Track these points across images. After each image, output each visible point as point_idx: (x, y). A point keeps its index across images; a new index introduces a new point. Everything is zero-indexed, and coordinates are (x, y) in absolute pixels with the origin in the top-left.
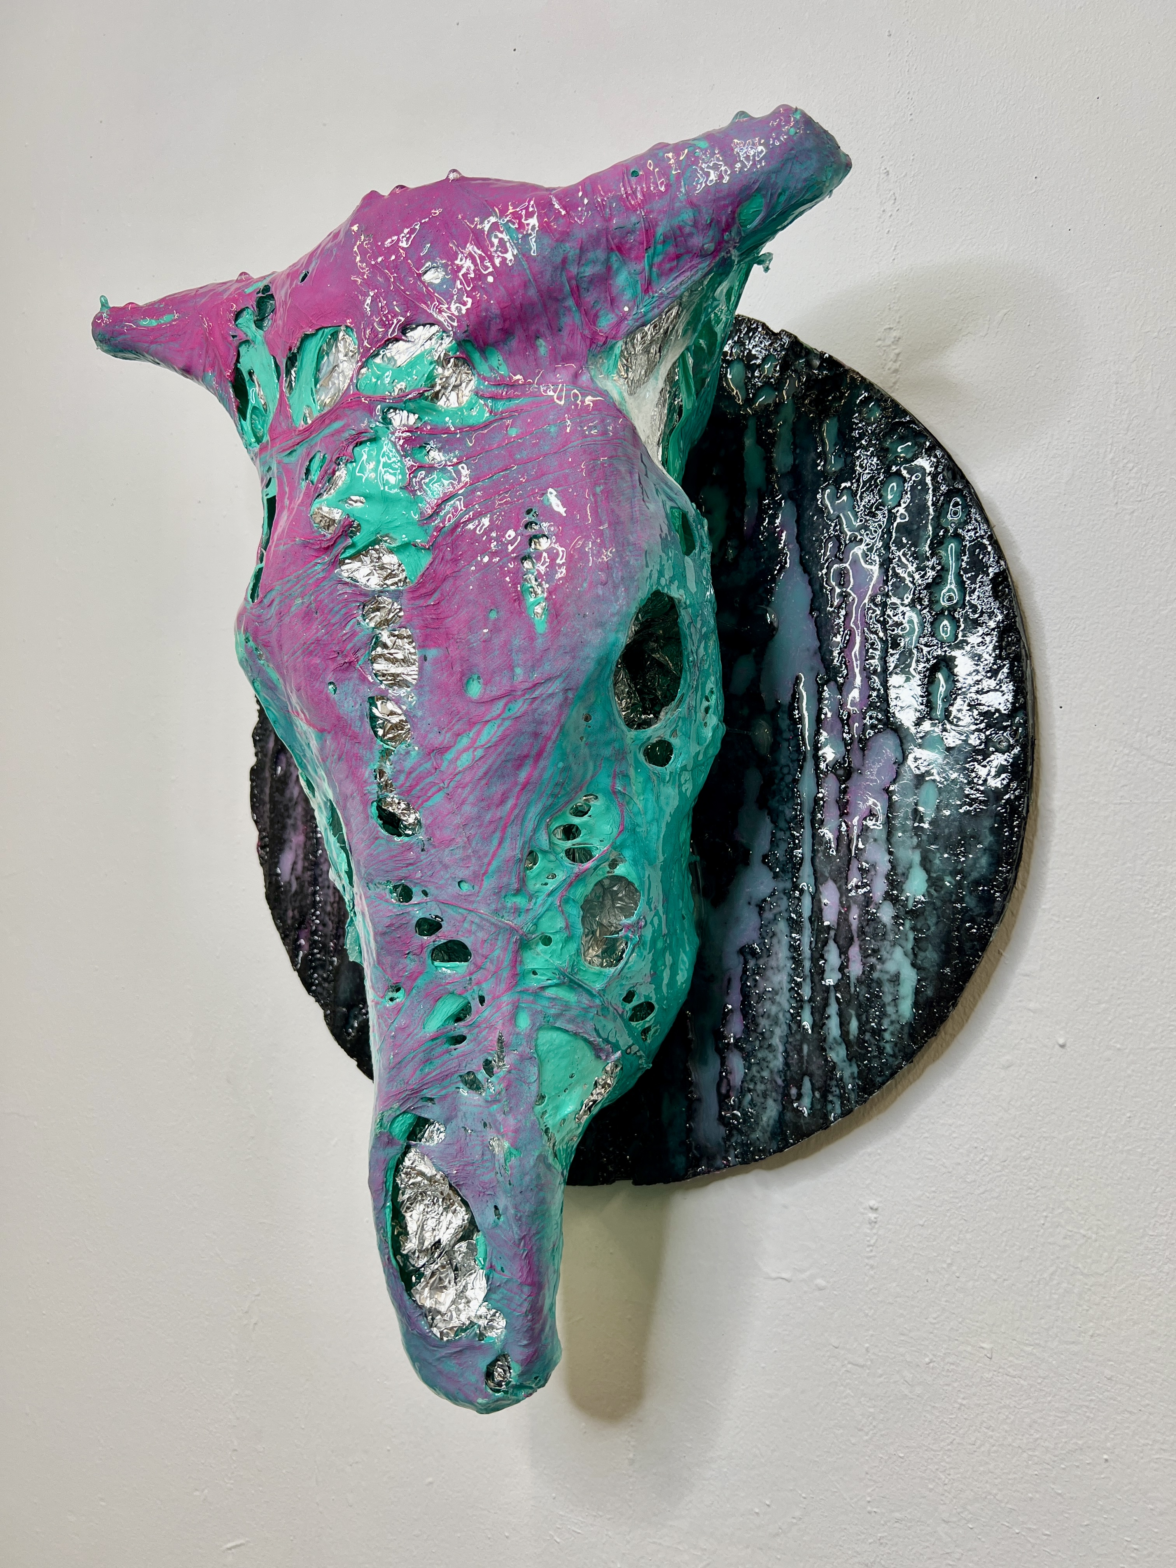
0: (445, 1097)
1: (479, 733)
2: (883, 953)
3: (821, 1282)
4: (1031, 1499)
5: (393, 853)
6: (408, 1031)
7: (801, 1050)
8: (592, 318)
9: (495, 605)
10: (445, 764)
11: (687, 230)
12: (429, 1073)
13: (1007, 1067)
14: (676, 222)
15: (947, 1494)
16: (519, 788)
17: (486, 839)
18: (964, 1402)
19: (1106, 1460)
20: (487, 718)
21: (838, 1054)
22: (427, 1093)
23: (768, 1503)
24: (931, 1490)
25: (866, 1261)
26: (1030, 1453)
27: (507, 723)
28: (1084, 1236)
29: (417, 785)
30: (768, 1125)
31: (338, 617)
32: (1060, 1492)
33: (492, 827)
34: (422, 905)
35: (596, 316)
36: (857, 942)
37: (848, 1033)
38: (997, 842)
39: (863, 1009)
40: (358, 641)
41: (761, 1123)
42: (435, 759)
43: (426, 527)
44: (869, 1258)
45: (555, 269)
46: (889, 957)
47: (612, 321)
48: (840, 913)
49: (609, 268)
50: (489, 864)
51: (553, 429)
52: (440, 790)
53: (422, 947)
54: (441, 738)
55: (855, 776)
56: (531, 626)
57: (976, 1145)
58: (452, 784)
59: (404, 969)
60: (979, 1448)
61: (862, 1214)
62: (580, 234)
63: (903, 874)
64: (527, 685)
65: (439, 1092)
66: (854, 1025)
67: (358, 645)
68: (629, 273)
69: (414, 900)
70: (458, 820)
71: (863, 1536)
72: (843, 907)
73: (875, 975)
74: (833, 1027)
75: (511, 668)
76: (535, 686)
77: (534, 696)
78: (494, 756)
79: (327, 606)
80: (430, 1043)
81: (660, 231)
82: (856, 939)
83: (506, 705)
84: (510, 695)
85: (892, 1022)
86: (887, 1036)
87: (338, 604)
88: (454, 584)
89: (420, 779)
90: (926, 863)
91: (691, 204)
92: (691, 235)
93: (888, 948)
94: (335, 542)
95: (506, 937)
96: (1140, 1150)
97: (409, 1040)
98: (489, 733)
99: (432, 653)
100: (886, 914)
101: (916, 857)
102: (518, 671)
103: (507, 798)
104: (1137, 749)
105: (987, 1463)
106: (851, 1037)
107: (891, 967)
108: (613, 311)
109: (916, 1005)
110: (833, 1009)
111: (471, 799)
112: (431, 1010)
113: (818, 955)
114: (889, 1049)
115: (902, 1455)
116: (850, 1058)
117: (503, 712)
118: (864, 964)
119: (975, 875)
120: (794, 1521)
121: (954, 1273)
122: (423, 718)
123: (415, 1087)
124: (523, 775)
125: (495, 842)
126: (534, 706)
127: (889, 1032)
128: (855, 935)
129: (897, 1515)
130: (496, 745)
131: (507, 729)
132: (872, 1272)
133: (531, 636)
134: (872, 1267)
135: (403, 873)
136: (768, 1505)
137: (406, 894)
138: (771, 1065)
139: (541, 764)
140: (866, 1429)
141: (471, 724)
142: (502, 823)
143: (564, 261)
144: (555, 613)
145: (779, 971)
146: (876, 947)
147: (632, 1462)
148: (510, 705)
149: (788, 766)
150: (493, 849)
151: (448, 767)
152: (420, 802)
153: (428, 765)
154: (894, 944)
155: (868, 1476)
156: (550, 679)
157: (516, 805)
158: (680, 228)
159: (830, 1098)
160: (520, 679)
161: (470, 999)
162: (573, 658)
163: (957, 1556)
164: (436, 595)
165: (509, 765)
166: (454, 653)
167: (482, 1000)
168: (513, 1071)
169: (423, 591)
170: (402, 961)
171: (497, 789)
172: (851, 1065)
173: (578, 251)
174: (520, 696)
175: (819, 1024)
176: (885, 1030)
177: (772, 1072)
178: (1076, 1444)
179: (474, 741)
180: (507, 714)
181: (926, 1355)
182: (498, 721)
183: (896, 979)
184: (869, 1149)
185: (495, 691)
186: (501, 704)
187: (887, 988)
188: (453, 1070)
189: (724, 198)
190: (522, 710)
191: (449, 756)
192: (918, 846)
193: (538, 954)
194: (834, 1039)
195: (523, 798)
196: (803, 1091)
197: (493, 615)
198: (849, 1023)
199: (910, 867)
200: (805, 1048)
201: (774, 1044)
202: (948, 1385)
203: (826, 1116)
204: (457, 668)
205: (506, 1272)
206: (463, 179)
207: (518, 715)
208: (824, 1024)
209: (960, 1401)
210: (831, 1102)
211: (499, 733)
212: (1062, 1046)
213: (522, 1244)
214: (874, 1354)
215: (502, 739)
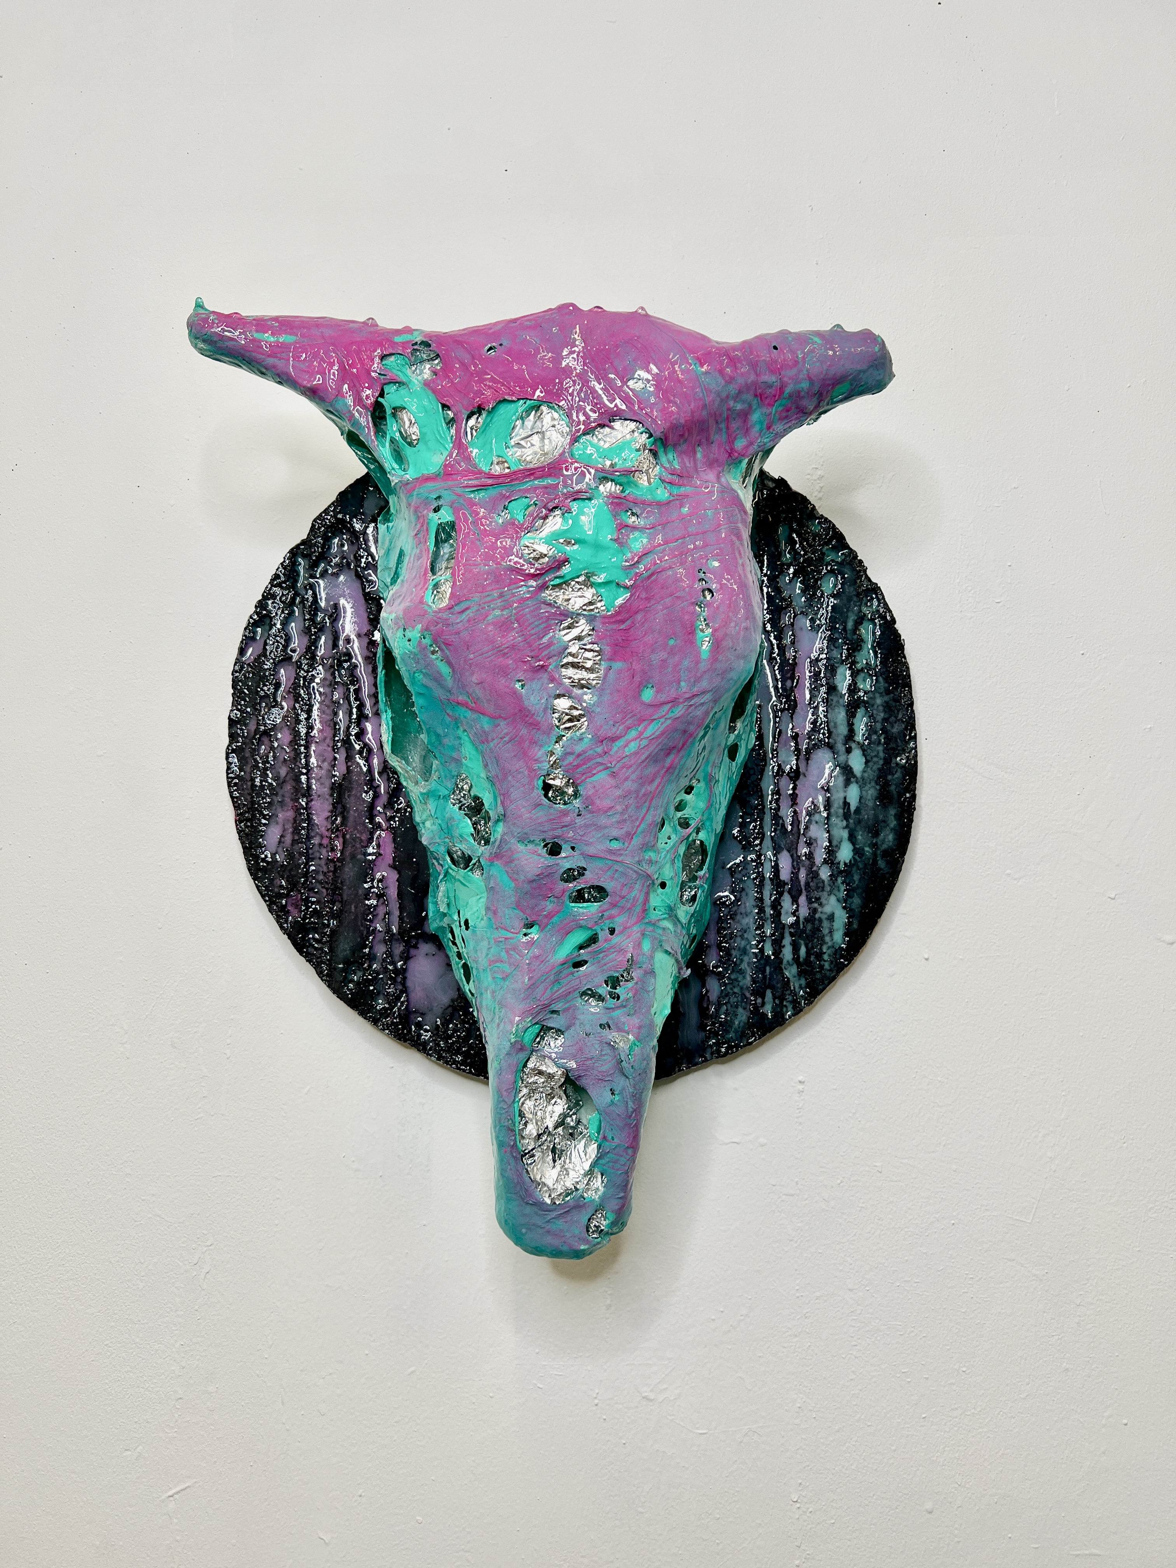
0: (568, 1009)
1: (646, 728)
2: (823, 900)
3: (762, 1140)
4: (907, 1261)
5: (552, 817)
6: (541, 959)
7: (765, 971)
8: (731, 441)
9: (674, 635)
10: (615, 749)
11: (802, 394)
12: (557, 991)
13: (891, 976)
14: (798, 387)
15: (851, 1271)
16: (665, 770)
17: (638, 808)
18: (864, 1205)
19: (953, 1224)
20: (654, 717)
21: (791, 972)
22: (554, 1007)
23: (722, 1310)
24: (841, 1271)
25: (796, 1120)
26: (906, 1230)
27: (669, 722)
28: (940, 1081)
29: (584, 764)
30: (739, 1027)
31: (537, 629)
32: (925, 1251)
33: (644, 799)
34: (569, 858)
35: (735, 438)
36: (804, 893)
37: (799, 957)
38: (899, 824)
39: (809, 939)
40: (553, 650)
41: (734, 1026)
42: (606, 745)
43: (628, 571)
44: (798, 1117)
45: (722, 400)
46: (826, 902)
47: (744, 443)
48: (792, 873)
49: (750, 407)
50: (638, 826)
51: (709, 513)
52: (607, 768)
53: (564, 891)
54: (614, 730)
55: (801, 777)
56: (699, 653)
57: (871, 1029)
58: (618, 765)
59: (543, 910)
60: (873, 1234)
61: (793, 1087)
62: (740, 381)
63: (837, 846)
64: (687, 696)
65: (562, 1006)
66: (803, 951)
67: (553, 653)
68: (762, 414)
69: (563, 855)
70: (618, 792)
71: (793, 1315)
72: (795, 869)
73: (817, 916)
74: (787, 953)
75: (679, 683)
76: (694, 696)
77: (691, 703)
78: (655, 746)
79: (528, 620)
80: (561, 967)
81: (788, 391)
82: (804, 891)
83: (671, 708)
84: (674, 702)
85: (829, 948)
86: (826, 957)
87: (540, 619)
88: (645, 616)
89: (590, 759)
90: (852, 838)
91: (810, 378)
92: (803, 397)
93: (826, 896)
94: (546, 571)
95: (643, 881)
96: (973, 1022)
97: (542, 966)
98: (653, 729)
99: (618, 665)
100: (825, 873)
101: (845, 834)
102: (683, 684)
103: (656, 778)
104: (972, 768)
105: (878, 1243)
106: (801, 960)
107: (828, 909)
108: (746, 437)
109: (846, 934)
110: (787, 941)
111: (634, 777)
112: (561, 942)
113: (776, 905)
114: (827, 966)
115: (821, 1251)
116: (800, 974)
117: (667, 713)
118: (809, 909)
119: (885, 847)
120: (742, 1318)
121: (857, 1118)
122: (600, 714)
123: (546, 1002)
124: (668, 761)
125: (644, 810)
126: (690, 710)
127: (827, 954)
128: (803, 888)
129: (818, 1294)
130: (658, 737)
131: (668, 726)
132: (800, 1128)
133: (698, 662)
134: (800, 1124)
135: (558, 832)
136: (722, 1312)
137: (554, 850)
138: (741, 984)
139: (681, 754)
140: (795, 1239)
141: (641, 720)
142: (651, 795)
143: (727, 397)
144: (717, 645)
145: (747, 915)
146: (818, 896)
147: (609, 1307)
148: (674, 709)
149: (753, 768)
150: (642, 816)
151: (617, 752)
152: (583, 778)
153: (599, 750)
154: (830, 893)
155: (797, 1272)
156: (704, 692)
157: (660, 783)
158: (799, 392)
159: (785, 1003)
160: (684, 690)
161: (599, 931)
162: (722, 678)
163: (858, 1312)
164: (628, 623)
165: (662, 753)
166: (637, 666)
167: (612, 931)
168: (639, 983)
169: (619, 618)
170: (543, 903)
171: (650, 770)
172: (799, 979)
173: (737, 391)
174: (682, 703)
175: (777, 952)
176: (825, 953)
177: (742, 988)
178: (935, 1217)
179: (641, 733)
180: (670, 715)
181: (838, 1179)
182: (662, 720)
183: (831, 918)
184: (798, 1040)
185: (663, 697)
186: (666, 708)
187: (826, 924)
188: (575, 988)
189: (829, 380)
190: (681, 713)
191: (619, 743)
192: (847, 827)
193: (658, 895)
194: (788, 961)
195: (665, 779)
196: (766, 999)
197: (672, 642)
198: (799, 949)
199: (841, 841)
200: (768, 969)
201: (743, 968)
202: (853, 1196)
203: (783, 1015)
204: (637, 678)
205: (615, 1140)
206: (647, 315)
207: (677, 716)
208: (781, 951)
209: (861, 1205)
210: (786, 1006)
211: (661, 729)
212: (927, 959)
213: (634, 1115)
214: (802, 1185)
215: (662, 734)
